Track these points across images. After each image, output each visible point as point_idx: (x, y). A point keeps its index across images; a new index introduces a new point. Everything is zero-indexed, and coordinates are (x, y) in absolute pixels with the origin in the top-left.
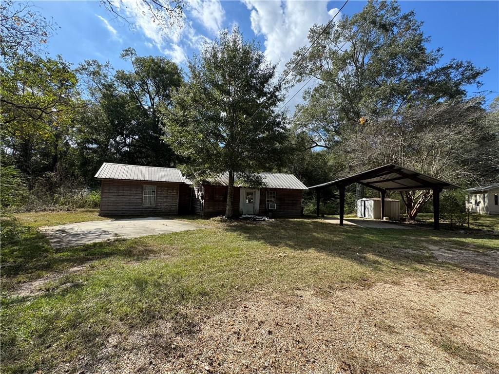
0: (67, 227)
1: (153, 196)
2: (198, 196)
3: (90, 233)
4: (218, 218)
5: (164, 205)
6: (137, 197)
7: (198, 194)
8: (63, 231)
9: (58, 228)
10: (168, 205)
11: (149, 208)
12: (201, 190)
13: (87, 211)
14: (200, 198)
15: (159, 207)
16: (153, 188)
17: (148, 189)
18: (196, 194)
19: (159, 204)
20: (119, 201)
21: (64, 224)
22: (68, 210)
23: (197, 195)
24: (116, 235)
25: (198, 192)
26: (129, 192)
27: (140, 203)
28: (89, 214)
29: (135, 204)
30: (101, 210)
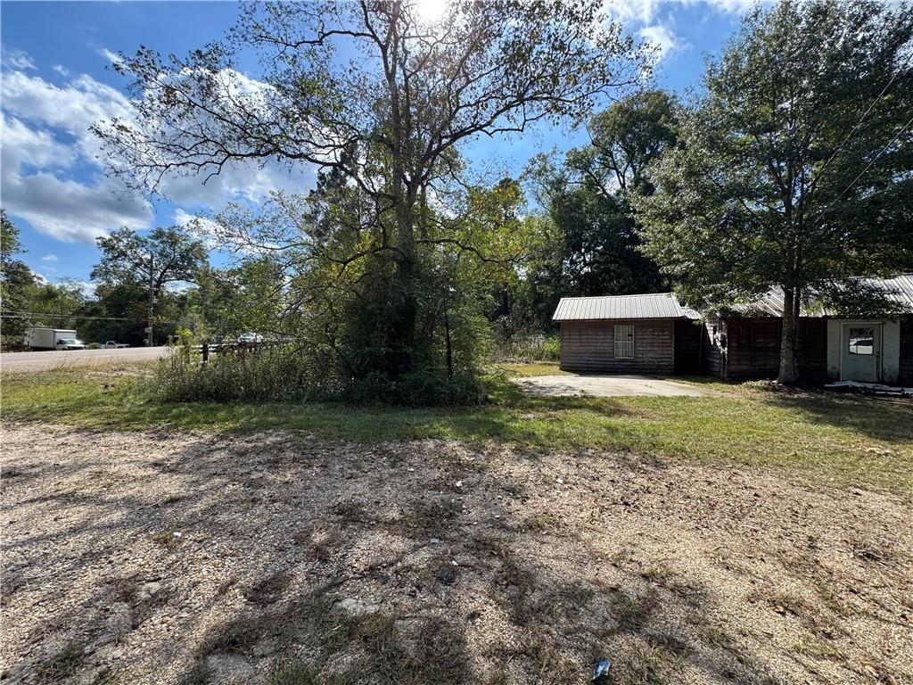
0: (532, 380)
1: (630, 342)
2: (714, 340)
3: (554, 387)
4: (760, 383)
5: (649, 356)
6: (606, 344)
7: (715, 336)
8: (530, 384)
9: (524, 380)
10: (655, 356)
11: (624, 360)
12: (721, 329)
13: (545, 364)
14: (719, 344)
15: (639, 360)
16: (630, 329)
17: (621, 332)
18: (711, 336)
19: (640, 356)
20: (583, 351)
21: (529, 377)
22: (527, 363)
23: (712, 340)
24: (583, 391)
25: (715, 333)
26: (594, 337)
27: (609, 353)
28: (549, 367)
29: (603, 355)
30: (562, 363)
